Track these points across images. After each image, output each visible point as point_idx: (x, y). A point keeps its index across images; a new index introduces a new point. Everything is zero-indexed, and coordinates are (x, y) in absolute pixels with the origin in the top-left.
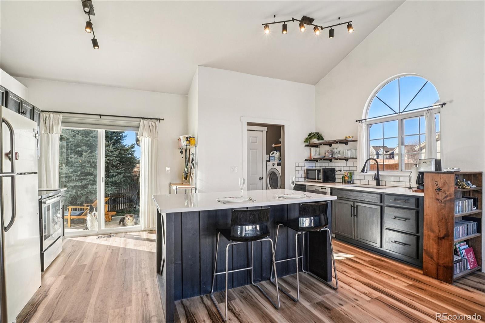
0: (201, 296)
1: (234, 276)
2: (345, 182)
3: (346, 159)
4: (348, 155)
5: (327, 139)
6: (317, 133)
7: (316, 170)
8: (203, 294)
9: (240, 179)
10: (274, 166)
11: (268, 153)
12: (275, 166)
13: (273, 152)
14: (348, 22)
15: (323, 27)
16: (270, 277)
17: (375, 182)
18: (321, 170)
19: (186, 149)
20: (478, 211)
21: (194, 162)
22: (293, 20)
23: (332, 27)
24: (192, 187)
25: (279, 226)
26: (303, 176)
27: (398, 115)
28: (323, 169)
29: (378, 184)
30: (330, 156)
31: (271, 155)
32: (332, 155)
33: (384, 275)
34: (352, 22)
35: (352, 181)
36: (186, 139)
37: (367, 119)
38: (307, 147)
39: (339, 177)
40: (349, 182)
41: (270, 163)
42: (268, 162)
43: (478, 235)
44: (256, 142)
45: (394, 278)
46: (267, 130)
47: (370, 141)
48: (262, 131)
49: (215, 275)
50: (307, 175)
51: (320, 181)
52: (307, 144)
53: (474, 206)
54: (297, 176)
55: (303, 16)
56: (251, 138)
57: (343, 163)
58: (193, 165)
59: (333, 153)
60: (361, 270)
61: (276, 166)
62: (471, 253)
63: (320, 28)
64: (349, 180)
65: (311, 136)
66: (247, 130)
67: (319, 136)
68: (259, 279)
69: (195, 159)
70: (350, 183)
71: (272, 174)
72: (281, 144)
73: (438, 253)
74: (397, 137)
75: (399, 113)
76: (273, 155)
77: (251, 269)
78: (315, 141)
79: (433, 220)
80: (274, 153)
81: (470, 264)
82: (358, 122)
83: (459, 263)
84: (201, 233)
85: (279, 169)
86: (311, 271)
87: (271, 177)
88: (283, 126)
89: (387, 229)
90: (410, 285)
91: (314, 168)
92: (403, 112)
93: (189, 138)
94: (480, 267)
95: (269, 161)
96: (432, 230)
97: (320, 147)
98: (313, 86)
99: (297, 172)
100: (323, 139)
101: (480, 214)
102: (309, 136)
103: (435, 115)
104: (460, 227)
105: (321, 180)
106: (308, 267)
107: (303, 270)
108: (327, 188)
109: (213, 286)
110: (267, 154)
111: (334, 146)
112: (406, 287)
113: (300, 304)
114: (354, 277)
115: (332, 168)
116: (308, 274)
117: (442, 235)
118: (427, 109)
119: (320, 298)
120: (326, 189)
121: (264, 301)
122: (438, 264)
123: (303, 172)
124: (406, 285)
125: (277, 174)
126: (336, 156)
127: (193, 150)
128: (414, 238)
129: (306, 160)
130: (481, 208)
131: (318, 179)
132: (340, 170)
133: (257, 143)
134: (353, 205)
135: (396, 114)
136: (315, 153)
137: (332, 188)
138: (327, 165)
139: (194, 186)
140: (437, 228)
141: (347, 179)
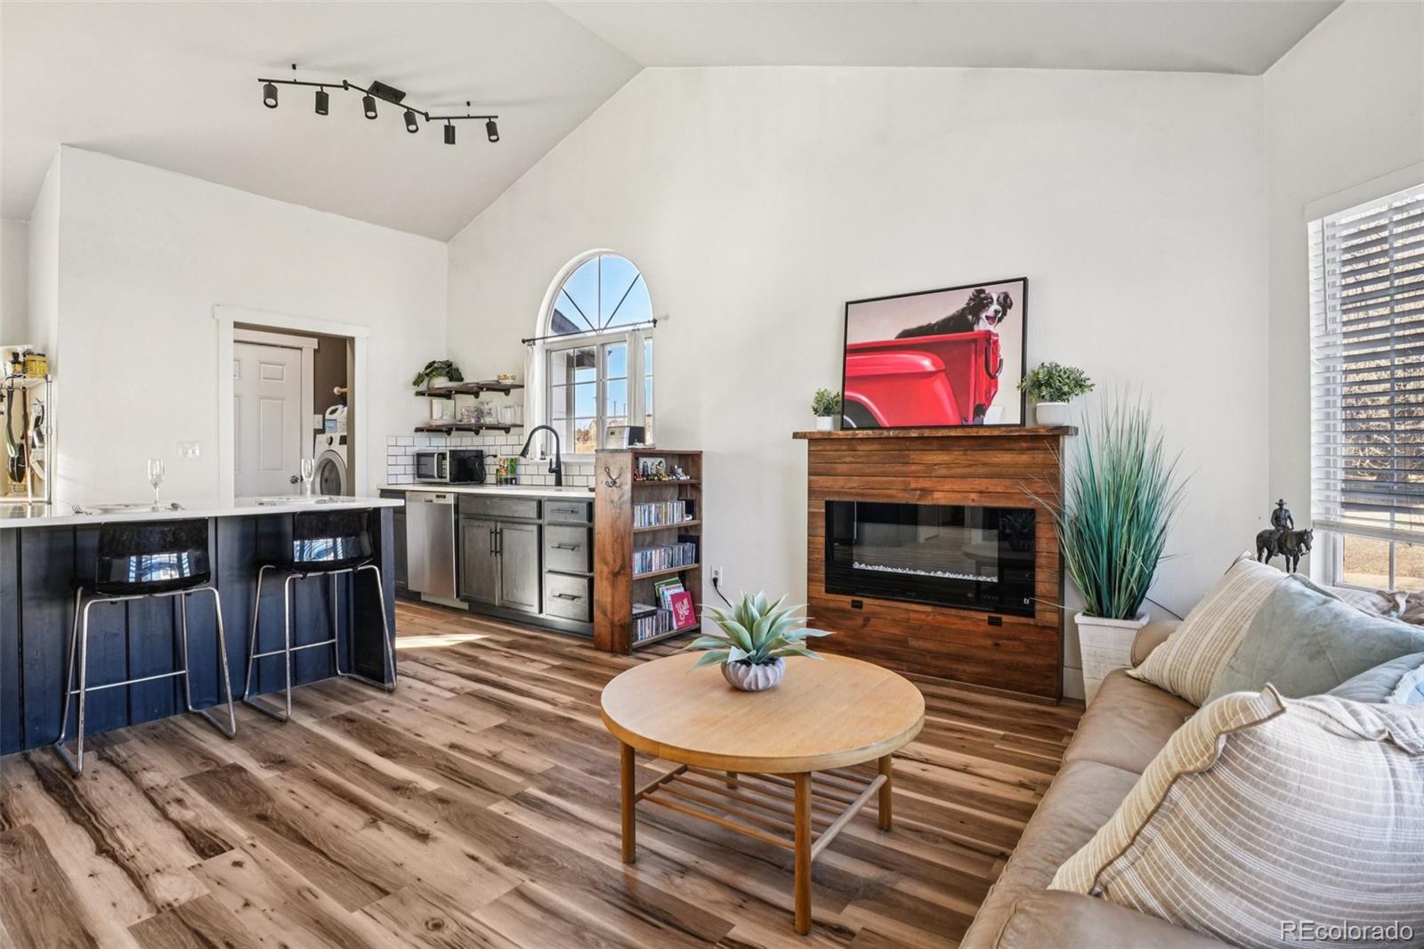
0: (26, 751)
1: (134, 695)
2: (500, 482)
3: (507, 430)
4: (507, 419)
5: (470, 378)
6: (449, 365)
7: (436, 455)
8: (34, 748)
9: (149, 462)
10: (331, 443)
11: (320, 408)
12: (333, 444)
13: (333, 408)
14: (489, 117)
15: (430, 116)
16: (244, 693)
17: (552, 479)
18: (446, 454)
19: (9, 388)
20: (695, 522)
21: (43, 428)
22: (346, 86)
23: (451, 120)
24: (34, 499)
25: (264, 570)
26: (410, 470)
27: (598, 335)
28: (450, 451)
29: (559, 483)
30: (473, 421)
31: (328, 416)
32: (479, 418)
33: (518, 660)
34: (497, 117)
35: (515, 479)
36: (12, 359)
37: (547, 338)
38: (420, 398)
39: (491, 467)
40: (509, 481)
41: (322, 438)
42: (317, 436)
43: (696, 565)
44: (282, 379)
45: (533, 661)
46: (317, 348)
47: (554, 389)
48: (300, 349)
49: (71, 695)
50: (418, 468)
51: (443, 480)
52: (423, 387)
53: (686, 513)
54: (392, 470)
55: (372, 82)
56: (262, 365)
57: (500, 437)
58: (40, 435)
59: (480, 413)
60: (477, 657)
61: (336, 446)
62: (685, 601)
63: (424, 117)
64: (509, 477)
65: (432, 369)
66: (235, 341)
67: (451, 371)
68: (211, 699)
69: (45, 417)
70: (511, 483)
71: (328, 467)
72: (346, 387)
73: (613, 603)
74: (593, 382)
75: (599, 330)
76: (333, 417)
77: (185, 674)
78: (441, 382)
79: (607, 540)
80: (337, 409)
81: (678, 620)
82: (526, 343)
83: (650, 618)
84: (26, 594)
85: (342, 451)
86: (359, 672)
87: (326, 474)
88: (352, 339)
89: (550, 572)
90: (554, 667)
91: (430, 450)
92: (605, 328)
93: (25, 356)
94: (698, 625)
95: (322, 431)
96: (605, 562)
97: (454, 399)
98: (444, 245)
99: (392, 460)
100: (462, 380)
101: (698, 527)
102: (426, 369)
103: (645, 342)
104: (653, 552)
105: (445, 478)
106: (353, 664)
107: (339, 672)
108: (447, 495)
109: (65, 722)
110: (315, 413)
111: (484, 395)
112: (544, 670)
113: (294, 722)
114: (453, 669)
115: (479, 448)
116: (349, 677)
117: (617, 569)
118: (630, 328)
119: (344, 709)
120: (445, 497)
121: (206, 732)
122: (612, 624)
123: (410, 460)
124: (545, 667)
125: (339, 468)
126: (488, 420)
127: (40, 393)
128: (585, 581)
129: (418, 430)
130: (701, 519)
131: (441, 477)
132: (494, 454)
133: (284, 381)
134: (493, 530)
135: (594, 333)
136: (441, 411)
137: (458, 493)
138: (467, 442)
139: (43, 497)
140: (612, 555)
141: (504, 474)
